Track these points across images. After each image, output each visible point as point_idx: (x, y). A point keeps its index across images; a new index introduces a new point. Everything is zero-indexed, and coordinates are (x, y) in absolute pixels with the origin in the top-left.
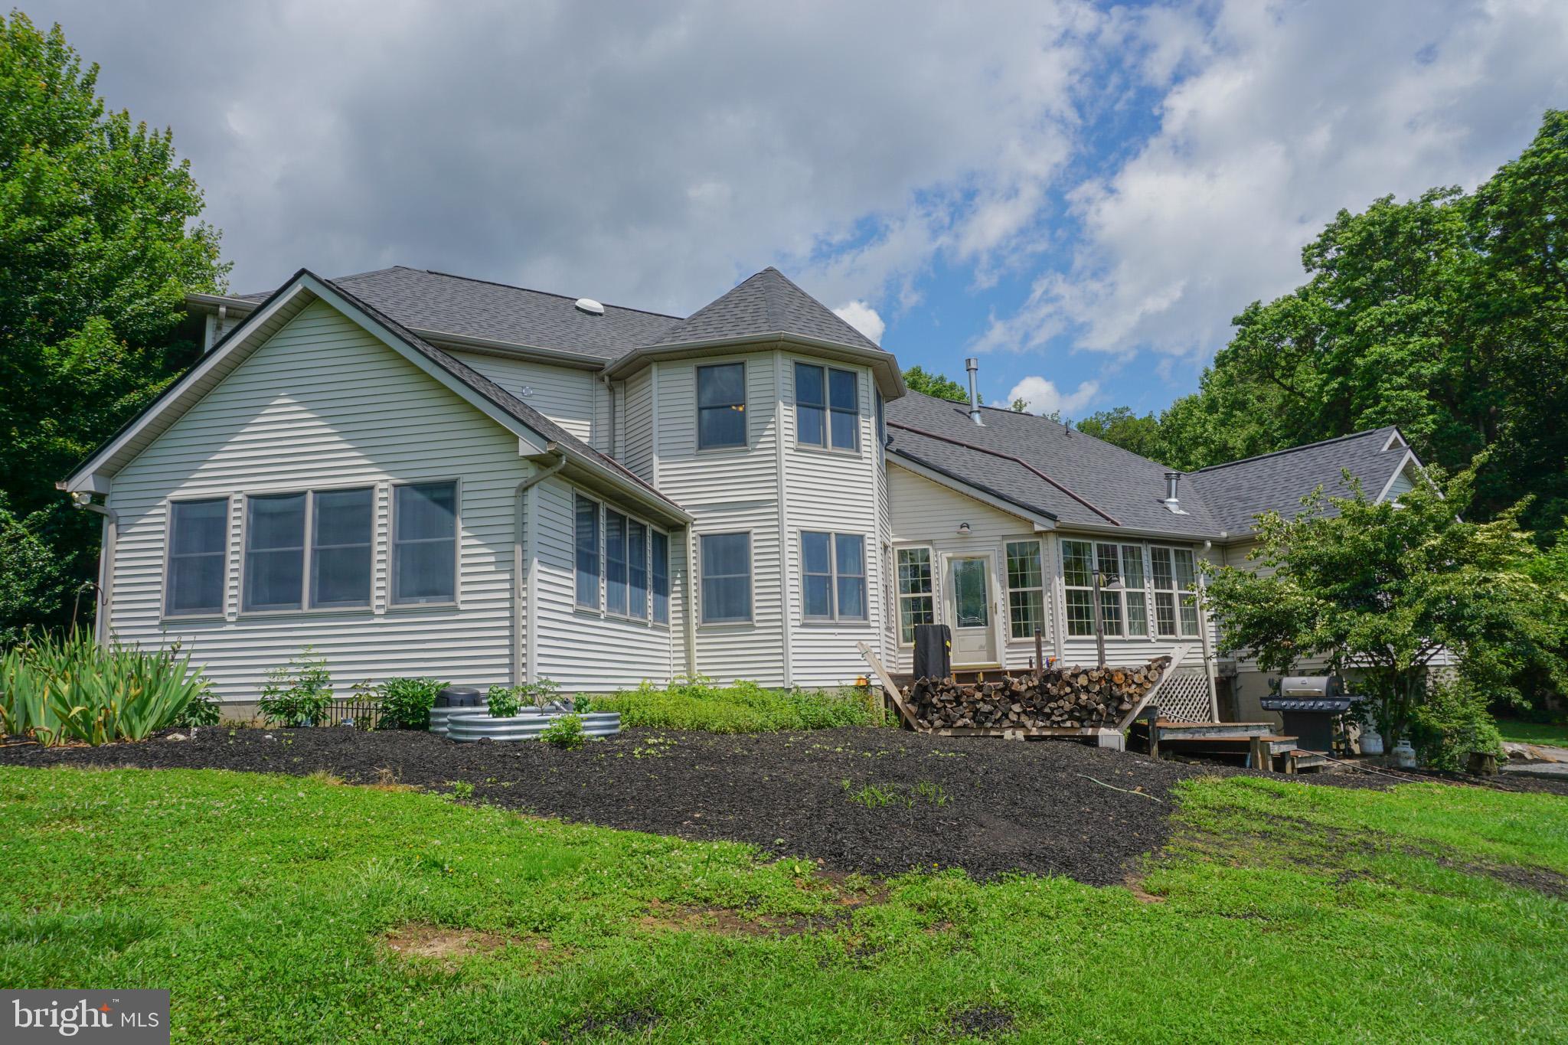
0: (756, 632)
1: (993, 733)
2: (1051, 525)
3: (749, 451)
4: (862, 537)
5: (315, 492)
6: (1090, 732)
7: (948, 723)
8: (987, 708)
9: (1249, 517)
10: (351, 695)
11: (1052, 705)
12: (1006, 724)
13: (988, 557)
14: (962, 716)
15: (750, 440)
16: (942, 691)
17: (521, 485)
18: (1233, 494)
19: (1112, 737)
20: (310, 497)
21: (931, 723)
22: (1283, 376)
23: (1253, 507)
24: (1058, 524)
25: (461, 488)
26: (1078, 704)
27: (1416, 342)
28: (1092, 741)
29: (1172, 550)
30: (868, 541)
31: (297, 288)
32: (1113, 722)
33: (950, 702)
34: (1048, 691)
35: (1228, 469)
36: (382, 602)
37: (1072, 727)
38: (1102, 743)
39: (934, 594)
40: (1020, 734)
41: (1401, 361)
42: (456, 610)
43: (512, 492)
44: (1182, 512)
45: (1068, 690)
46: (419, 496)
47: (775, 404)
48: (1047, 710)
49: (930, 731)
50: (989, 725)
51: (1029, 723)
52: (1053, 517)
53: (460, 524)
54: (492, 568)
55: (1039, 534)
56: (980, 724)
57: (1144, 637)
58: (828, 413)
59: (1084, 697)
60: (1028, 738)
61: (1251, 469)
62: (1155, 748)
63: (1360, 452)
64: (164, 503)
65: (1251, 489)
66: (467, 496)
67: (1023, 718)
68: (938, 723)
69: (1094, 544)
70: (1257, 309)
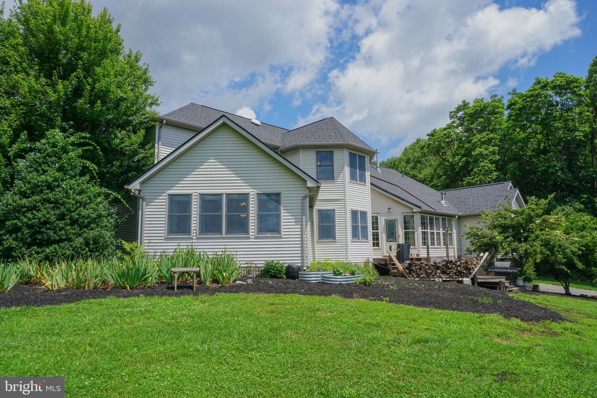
0: (337, 243)
1: (432, 279)
2: (419, 210)
3: (334, 182)
4: (367, 212)
5: (226, 194)
6: (461, 279)
7: (418, 276)
8: (430, 271)
9: (467, 208)
10: (246, 266)
11: (450, 271)
12: (436, 276)
13: (397, 219)
14: (422, 274)
15: (335, 178)
16: (415, 266)
17: (304, 196)
18: (459, 200)
19: (467, 281)
20: (224, 195)
21: (413, 276)
22: (442, 155)
23: (468, 205)
24: (421, 210)
25: (282, 196)
26: (458, 271)
27: (491, 149)
28: (461, 282)
29: (447, 218)
30: (368, 214)
31: (221, 121)
32: (468, 276)
33: (418, 269)
34: (448, 266)
35: (454, 191)
36: (253, 234)
37: (456, 278)
38: (464, 283)
39: (379, 231)
40: (441, 280)
41: (486, 155)
42: (281, 238)
43: (301, 198)
44: (446, 205)
45: (454, 266)
46: (265, 197)
47: (344, 166)
48: (448, 272)
49: (412, 278)
50: (431, 277)
51: (443, 276)
52: (420, 207)
53: (282, 208)
54: (294, 224)
55: (414, 212)
56: (428, 276)
57: (440, 247)
58: (358, 170)
59: (459, 268)
60: (443, 281)
61: (463, 192)
62: (476, 284)
63: (501, 189)
64: (165, 195)
65: (465, 198)
66: (284, 199)
67: (441, 275)
68: (415, 276)
69: (428, 216)
70: (435, 131)
